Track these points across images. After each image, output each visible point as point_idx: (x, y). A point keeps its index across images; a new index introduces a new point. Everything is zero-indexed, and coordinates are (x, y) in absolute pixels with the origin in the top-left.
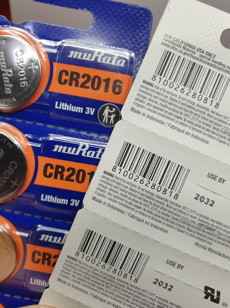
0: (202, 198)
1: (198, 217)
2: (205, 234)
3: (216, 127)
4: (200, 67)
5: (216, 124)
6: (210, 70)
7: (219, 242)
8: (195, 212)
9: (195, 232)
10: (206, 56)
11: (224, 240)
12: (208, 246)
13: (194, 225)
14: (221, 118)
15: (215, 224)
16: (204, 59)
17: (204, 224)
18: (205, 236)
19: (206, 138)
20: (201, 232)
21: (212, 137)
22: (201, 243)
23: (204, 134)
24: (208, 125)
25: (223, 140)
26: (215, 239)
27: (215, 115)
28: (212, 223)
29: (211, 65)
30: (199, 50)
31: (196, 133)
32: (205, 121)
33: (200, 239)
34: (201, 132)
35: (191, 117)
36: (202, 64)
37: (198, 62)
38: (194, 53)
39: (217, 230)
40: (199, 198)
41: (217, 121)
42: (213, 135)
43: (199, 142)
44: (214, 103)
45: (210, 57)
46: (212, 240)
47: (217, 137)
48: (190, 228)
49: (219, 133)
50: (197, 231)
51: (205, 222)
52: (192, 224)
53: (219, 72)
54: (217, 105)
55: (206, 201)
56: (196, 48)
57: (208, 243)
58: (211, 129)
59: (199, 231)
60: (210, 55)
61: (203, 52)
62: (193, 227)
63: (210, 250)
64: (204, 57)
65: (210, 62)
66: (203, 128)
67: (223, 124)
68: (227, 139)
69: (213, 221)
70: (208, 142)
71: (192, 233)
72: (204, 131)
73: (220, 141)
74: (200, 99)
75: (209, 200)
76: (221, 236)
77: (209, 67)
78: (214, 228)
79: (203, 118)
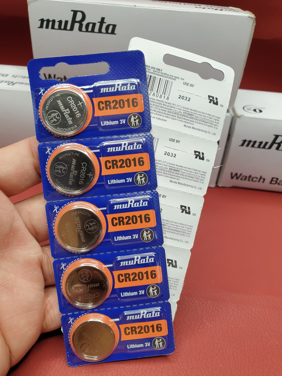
0: (169, 154)
1: (168, 165)
2: (174, 174)
3: (169, 111)
4: (155, 78)
5: (169, 109)
6: (160, 79)
7: (183, 178)
8: (166, 162)
9: (168, 174)
10: (157, 71)
11: (186, 176)
12: (177, 181)
13: (167, 170)
14: (171, 105)
15: (179, 167)
16: (156, 73)
17: (173, 168)
18: (175, 176)
19: (165, 118)
20: (172, 174)
21: (168, 117)
22: (173, 180)
23: (163, 116)
24: (164, 111)
25: (175, 118)
26: (181, 176)
27: (167, 104)
28: (177, 167)
29: (161, 76)
30: (152, 68)
31: (158, 117)
32: (162, 109)
33: (172, 178)
34: (161, 115)
35: (154, 108)
36: (155, 76)
37: (153, 75)
38: (150, 70)
39: (181, 170)
40: (167, 154)
41: (169, 108)
42: (168, 116)
43: (161, 121)
44: (166, 97)
45: (159, 71)
46: (179, 177)
47: (171, 117)
48: (165, 172)
49: (172, 114)
50: (169, 173)
51: (173, 167)
52: (166, 170)
53: (166, 79)
54: (168, 98)
55: (171, 155)
56: (150, 67)
57: (177, 179)
58: (167, 113)
59: (170, 173)
60: (159, 70)
61: (155, 68)
62: (166, 171)
63: (179, 183)
64: (156, 71)
65: (160, 74)
66: (162, 113)
67: (173, 109)
68: (177, 117)
69: (178, 166)
70: (166, 121)
71: (167, 175)
72: (163, 114)
73: (173, 119)
74: (157, 96)
75: (173, 154)
76: (183, 174)
77: (160, 77)
78: (179, 170)
79: (161, 107)
